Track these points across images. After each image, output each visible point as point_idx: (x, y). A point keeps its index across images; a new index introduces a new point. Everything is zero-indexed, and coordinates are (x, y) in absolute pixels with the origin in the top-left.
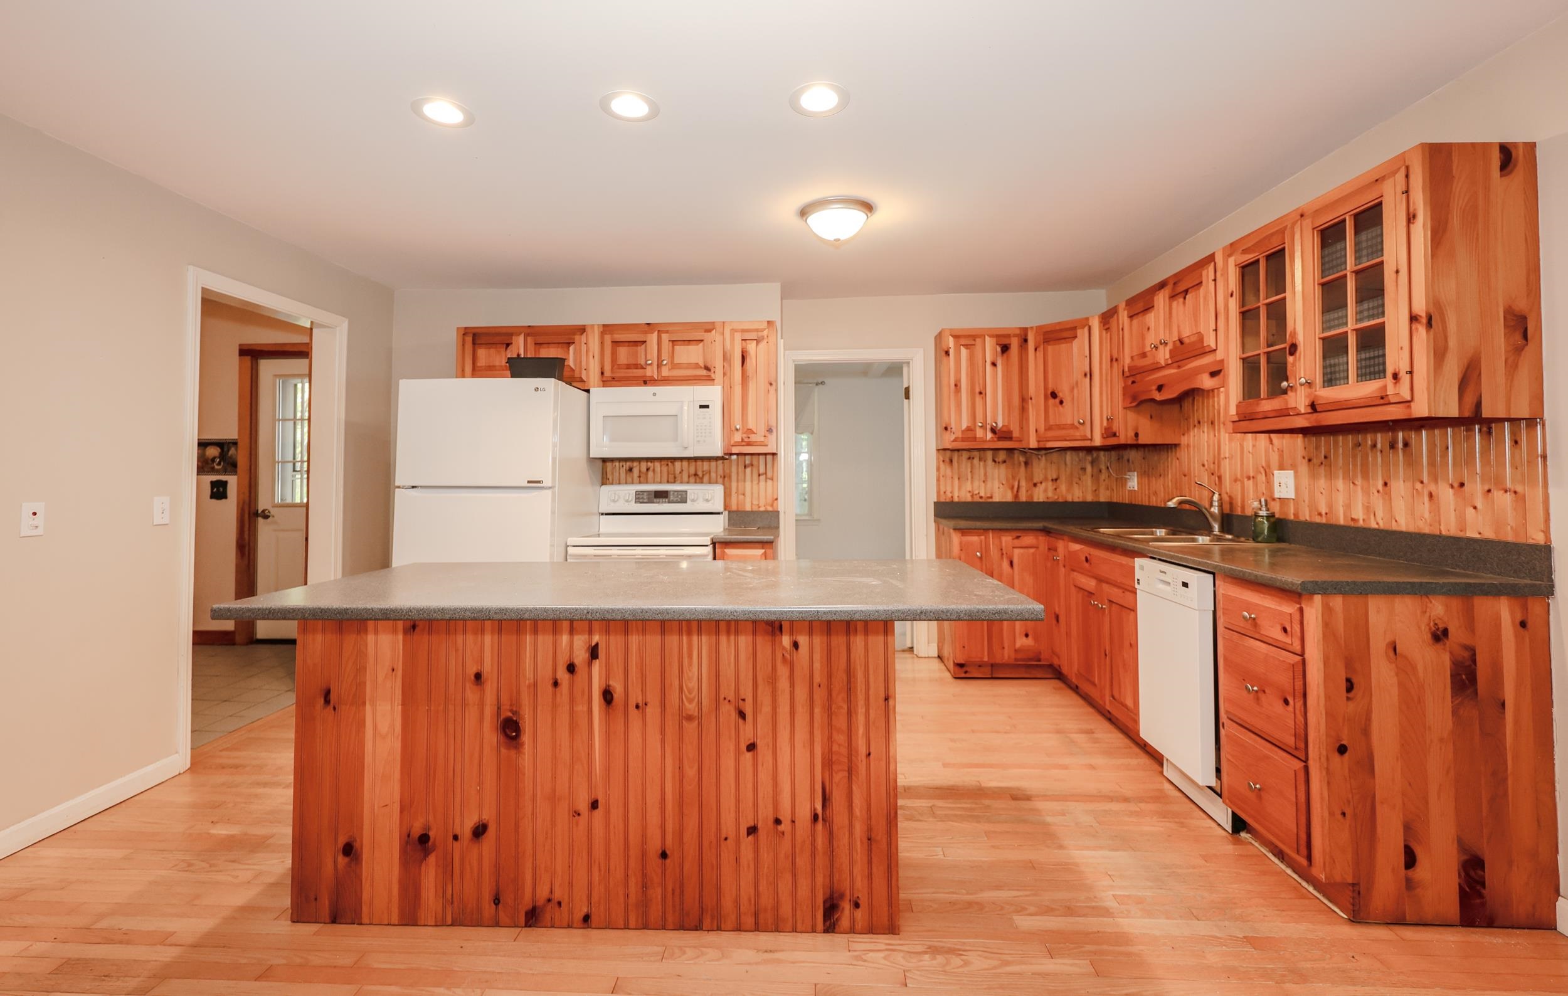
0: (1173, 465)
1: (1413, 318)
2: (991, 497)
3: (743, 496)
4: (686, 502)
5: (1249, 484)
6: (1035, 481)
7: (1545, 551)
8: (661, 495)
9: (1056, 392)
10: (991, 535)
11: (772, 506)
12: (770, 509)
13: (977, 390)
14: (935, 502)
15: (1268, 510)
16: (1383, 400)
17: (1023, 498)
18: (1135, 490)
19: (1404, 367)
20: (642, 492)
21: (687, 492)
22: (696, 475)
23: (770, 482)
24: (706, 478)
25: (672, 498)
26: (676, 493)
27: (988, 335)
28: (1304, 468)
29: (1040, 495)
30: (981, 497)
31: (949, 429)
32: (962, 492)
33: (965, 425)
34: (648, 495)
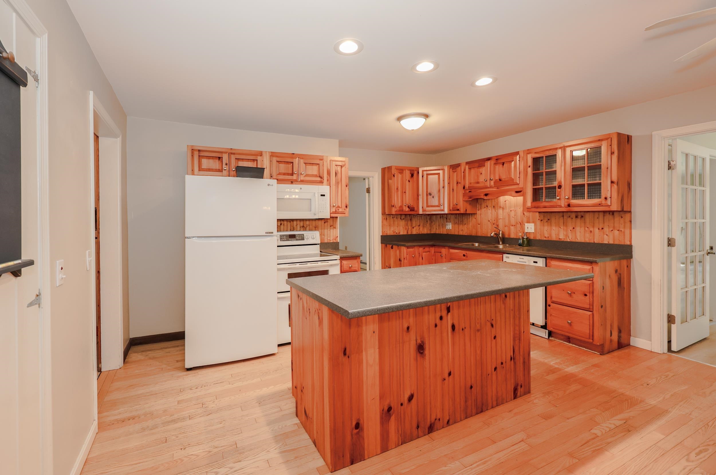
0: (472, 221)
1: (612, 182)
2: (399, 233)
3: (323, 236)
4: (304, 240)
5: (512, 228)
6: (413, 226)
7: (630, 247)
8: (292, 237)
9: (431, 193)
10: (416, 248)
11: (335, 240)
12: (335, 241)
13: (404, 191)
14: (381, 236)
15: (526, 236)
16: (600, 205)
17: (409, 233)
18: (451, 229)
19: (609, 196)
20: (283, 235)
21: (304, 235)
22: (303, 226)
23: (335, 230)
24: (308, 228)
25: (297, 238)
26: (299, 236)
27: (407, 169)
28: (538, 223)
29: (414, 232)
30: (396, 233)
31: (394, 206)
32: (390, 232)
33: (400, 205)
34: (286, 237)
